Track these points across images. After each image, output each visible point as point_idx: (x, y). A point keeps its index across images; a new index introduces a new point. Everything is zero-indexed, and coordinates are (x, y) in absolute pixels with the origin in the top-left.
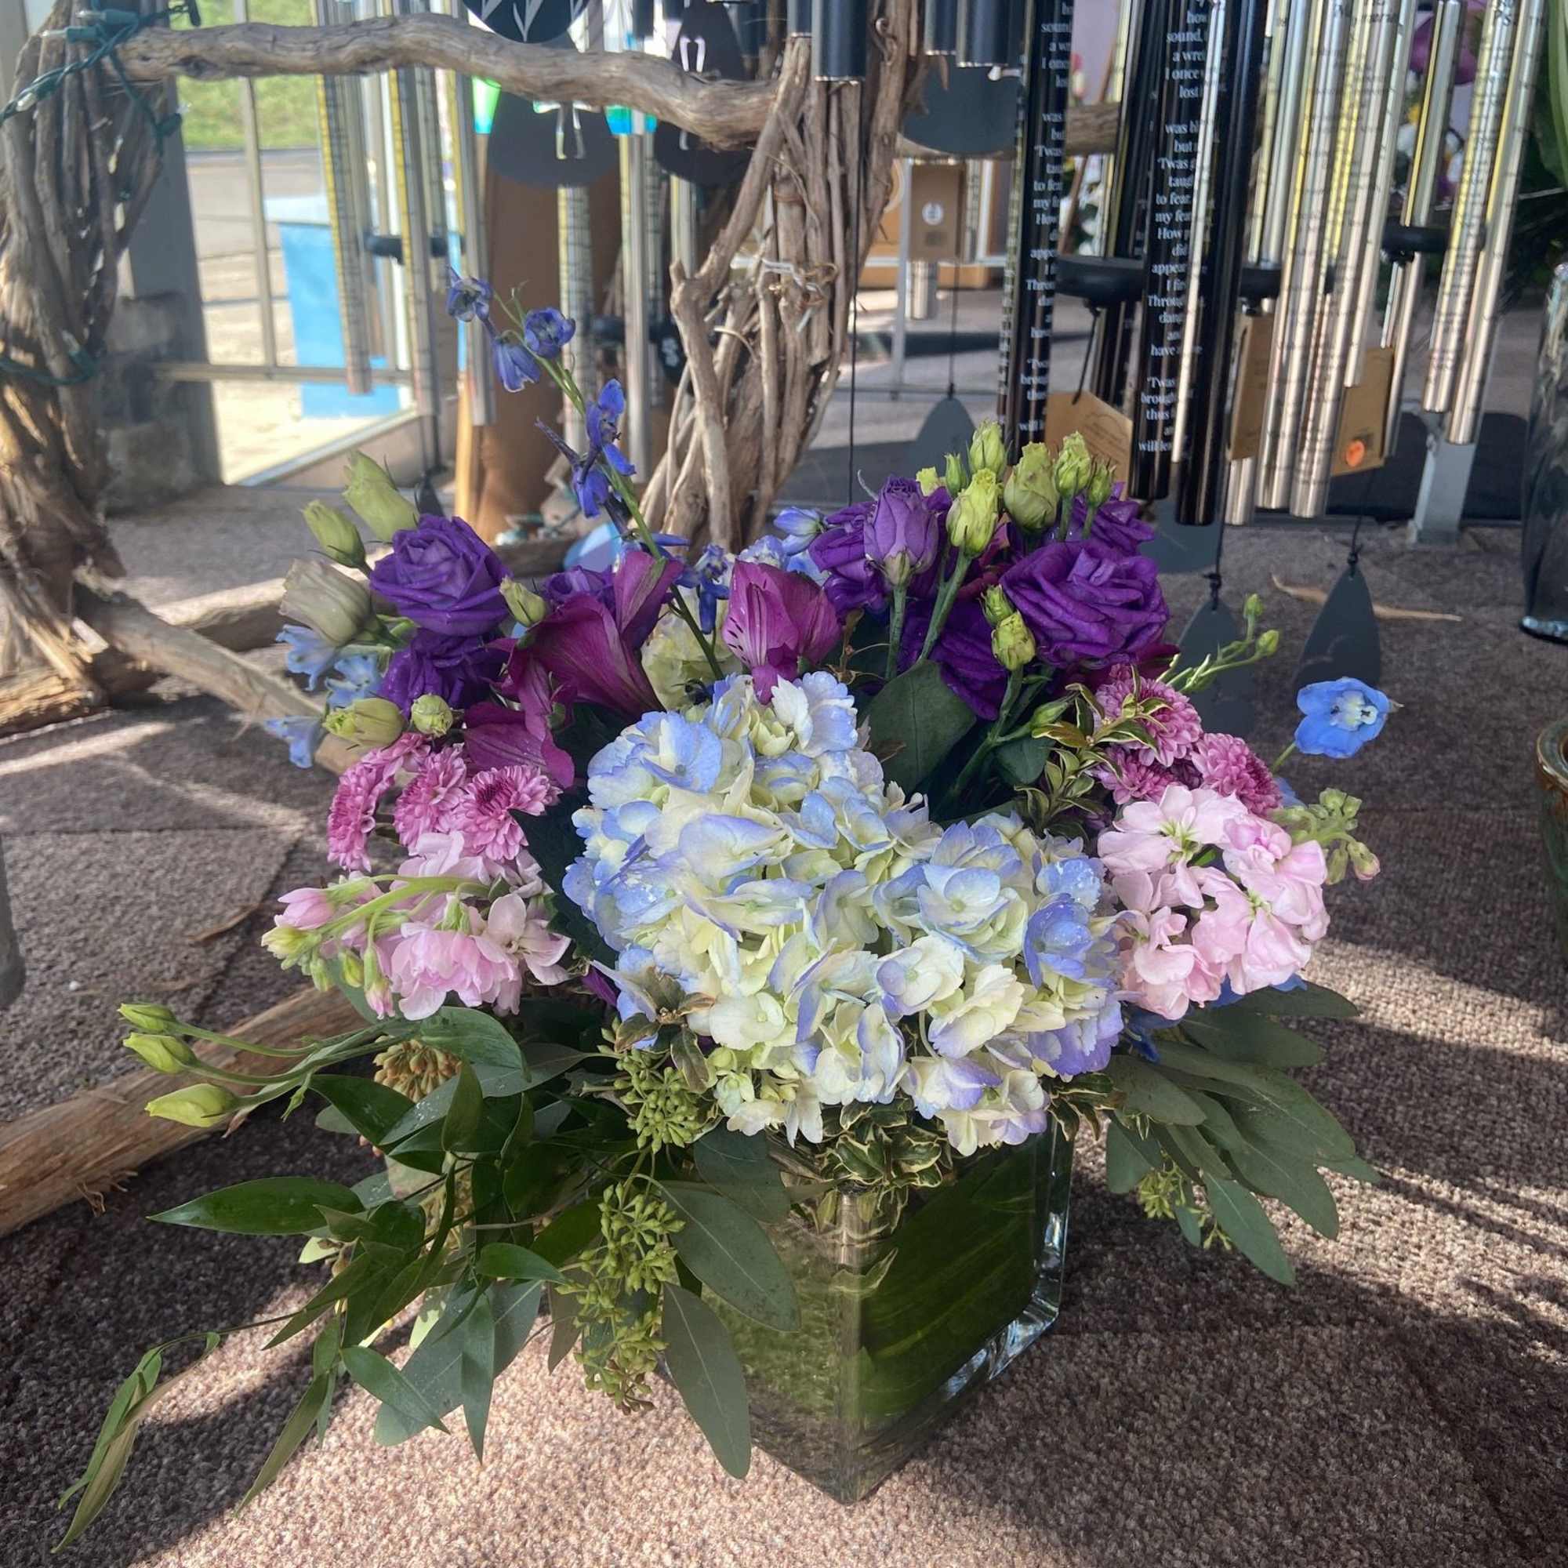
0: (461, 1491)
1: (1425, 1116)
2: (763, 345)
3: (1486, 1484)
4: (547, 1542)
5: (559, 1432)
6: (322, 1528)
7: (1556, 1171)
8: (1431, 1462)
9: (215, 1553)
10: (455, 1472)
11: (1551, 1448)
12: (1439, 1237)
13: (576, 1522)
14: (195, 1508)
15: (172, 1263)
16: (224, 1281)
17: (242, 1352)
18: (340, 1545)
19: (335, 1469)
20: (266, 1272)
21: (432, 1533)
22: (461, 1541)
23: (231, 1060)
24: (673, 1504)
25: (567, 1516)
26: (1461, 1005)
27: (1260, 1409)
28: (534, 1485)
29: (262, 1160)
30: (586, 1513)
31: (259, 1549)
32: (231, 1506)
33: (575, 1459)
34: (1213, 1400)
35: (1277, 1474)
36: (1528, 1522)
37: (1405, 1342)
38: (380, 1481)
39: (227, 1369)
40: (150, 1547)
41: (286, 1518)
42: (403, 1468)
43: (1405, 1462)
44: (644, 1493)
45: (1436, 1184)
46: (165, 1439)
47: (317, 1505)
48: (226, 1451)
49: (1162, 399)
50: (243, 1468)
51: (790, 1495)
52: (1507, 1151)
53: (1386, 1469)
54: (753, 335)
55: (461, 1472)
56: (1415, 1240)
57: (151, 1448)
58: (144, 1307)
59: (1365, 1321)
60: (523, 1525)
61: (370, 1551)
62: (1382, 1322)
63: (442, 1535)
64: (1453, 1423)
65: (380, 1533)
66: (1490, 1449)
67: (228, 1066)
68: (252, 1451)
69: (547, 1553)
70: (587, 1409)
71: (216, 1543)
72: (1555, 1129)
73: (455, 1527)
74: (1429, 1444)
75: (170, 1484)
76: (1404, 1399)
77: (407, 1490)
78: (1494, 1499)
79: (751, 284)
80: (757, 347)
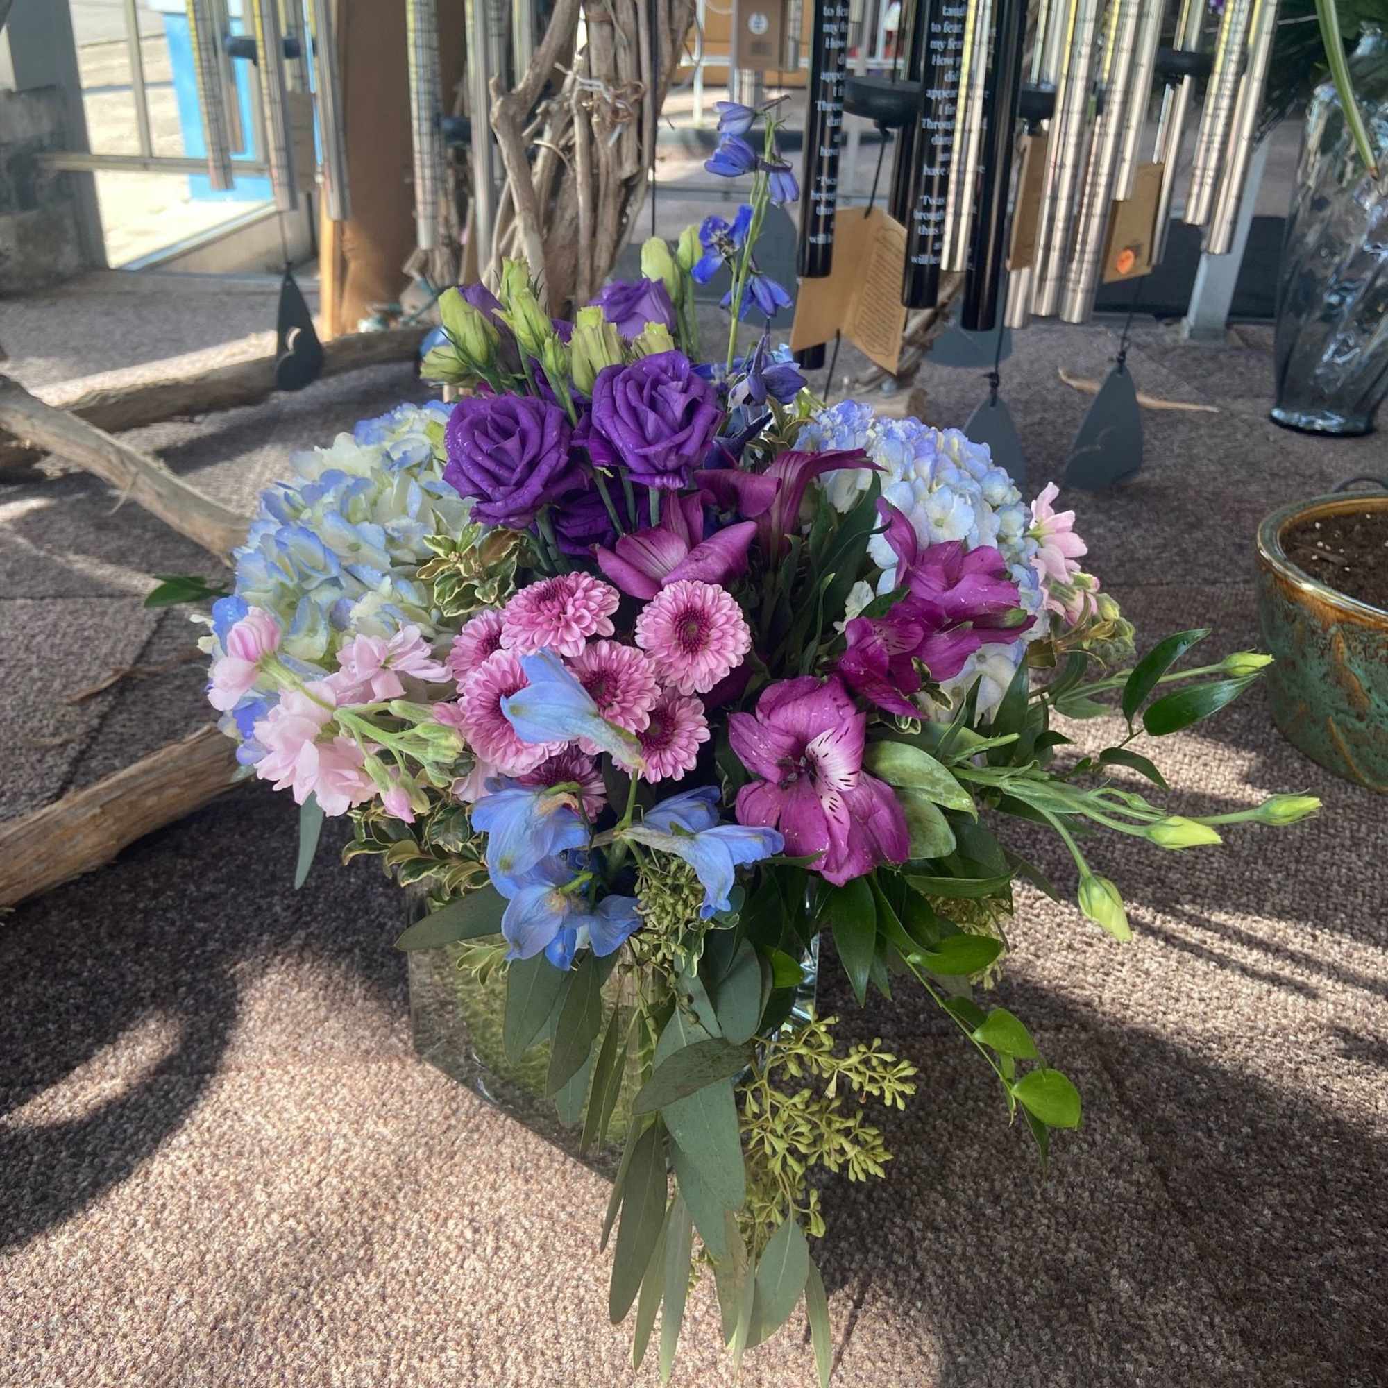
0: (293, 1179)
1: (1139, 853)
2: (578, 158)
3: (1158, 1164)
4: (365, 1221)
5: (381, 1129)
6: (171, 1213)
7: (1244, 900)
8: (1114, 1144)
9: (77, 1235)
10: (288, 1164)
11: (1215, 1133)
12: (1140, 956)
13: (392, 1203)
14: (62, 1196)
15: (45, 988)
16: (92, 1003)
17: (106, 1064)
18: (186, 1227)
19: (184, 1163)
20: (128, 995)
21: (267, 1216)
22: (292, 1222)
23: (97, 810)
24: (476, 1188)
25: (384, 1200)
26: (1180, 757)
27: (976, 1100)
28: (357, 1174)
29: (128, 897)
30: (400, 1196)
31: (116, 1232)
32: (93, 1195)
33: (394, 1152)
34: (937, 1094)
35: (985, 1155)
36: (1190, 1195)
37: (1100, 1043)
38: (223, 1173)
39: (92, 1079)
40: (21, 1231)
41: (140, 1205)
42: (244, 1161)
43: (1093, 1144)
44: (452, 1179)
45: (1142, 911)
46: (36, 1139)
47: (168, 1193)
48: (89, 1149)
49: (933, 216)
50: (104, 1163)
51: (575, 1179)
52: (1204, 882)
53: (1076, 1150)
54: (569, 149)
55: (294, 1164)
56: (1119, 958)
57: (24, 1147)
58: (20, 1026)
59: (1071, 1027)
60: (346, 1207)
61: (212, 1232)
62: (1084, 1027)
63: (275, 1217)
64: (1136, 1112)
65: (221, 1216)
66: (1165, 1134)
67: (94, 817)
68: (112, 1149)
69: (365, 1230)
70: (407, 1108)
71: (78, 1227)
72: (1247, 863)
73: (287, 1211)
74: (1114, 1130)
75: (40, 1178)
76: (1097, 1093)
77: (246, 1180)
78: (1163, 1174)
79: (567, 99)
80: (572, 160)
